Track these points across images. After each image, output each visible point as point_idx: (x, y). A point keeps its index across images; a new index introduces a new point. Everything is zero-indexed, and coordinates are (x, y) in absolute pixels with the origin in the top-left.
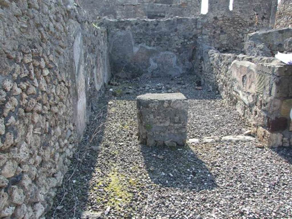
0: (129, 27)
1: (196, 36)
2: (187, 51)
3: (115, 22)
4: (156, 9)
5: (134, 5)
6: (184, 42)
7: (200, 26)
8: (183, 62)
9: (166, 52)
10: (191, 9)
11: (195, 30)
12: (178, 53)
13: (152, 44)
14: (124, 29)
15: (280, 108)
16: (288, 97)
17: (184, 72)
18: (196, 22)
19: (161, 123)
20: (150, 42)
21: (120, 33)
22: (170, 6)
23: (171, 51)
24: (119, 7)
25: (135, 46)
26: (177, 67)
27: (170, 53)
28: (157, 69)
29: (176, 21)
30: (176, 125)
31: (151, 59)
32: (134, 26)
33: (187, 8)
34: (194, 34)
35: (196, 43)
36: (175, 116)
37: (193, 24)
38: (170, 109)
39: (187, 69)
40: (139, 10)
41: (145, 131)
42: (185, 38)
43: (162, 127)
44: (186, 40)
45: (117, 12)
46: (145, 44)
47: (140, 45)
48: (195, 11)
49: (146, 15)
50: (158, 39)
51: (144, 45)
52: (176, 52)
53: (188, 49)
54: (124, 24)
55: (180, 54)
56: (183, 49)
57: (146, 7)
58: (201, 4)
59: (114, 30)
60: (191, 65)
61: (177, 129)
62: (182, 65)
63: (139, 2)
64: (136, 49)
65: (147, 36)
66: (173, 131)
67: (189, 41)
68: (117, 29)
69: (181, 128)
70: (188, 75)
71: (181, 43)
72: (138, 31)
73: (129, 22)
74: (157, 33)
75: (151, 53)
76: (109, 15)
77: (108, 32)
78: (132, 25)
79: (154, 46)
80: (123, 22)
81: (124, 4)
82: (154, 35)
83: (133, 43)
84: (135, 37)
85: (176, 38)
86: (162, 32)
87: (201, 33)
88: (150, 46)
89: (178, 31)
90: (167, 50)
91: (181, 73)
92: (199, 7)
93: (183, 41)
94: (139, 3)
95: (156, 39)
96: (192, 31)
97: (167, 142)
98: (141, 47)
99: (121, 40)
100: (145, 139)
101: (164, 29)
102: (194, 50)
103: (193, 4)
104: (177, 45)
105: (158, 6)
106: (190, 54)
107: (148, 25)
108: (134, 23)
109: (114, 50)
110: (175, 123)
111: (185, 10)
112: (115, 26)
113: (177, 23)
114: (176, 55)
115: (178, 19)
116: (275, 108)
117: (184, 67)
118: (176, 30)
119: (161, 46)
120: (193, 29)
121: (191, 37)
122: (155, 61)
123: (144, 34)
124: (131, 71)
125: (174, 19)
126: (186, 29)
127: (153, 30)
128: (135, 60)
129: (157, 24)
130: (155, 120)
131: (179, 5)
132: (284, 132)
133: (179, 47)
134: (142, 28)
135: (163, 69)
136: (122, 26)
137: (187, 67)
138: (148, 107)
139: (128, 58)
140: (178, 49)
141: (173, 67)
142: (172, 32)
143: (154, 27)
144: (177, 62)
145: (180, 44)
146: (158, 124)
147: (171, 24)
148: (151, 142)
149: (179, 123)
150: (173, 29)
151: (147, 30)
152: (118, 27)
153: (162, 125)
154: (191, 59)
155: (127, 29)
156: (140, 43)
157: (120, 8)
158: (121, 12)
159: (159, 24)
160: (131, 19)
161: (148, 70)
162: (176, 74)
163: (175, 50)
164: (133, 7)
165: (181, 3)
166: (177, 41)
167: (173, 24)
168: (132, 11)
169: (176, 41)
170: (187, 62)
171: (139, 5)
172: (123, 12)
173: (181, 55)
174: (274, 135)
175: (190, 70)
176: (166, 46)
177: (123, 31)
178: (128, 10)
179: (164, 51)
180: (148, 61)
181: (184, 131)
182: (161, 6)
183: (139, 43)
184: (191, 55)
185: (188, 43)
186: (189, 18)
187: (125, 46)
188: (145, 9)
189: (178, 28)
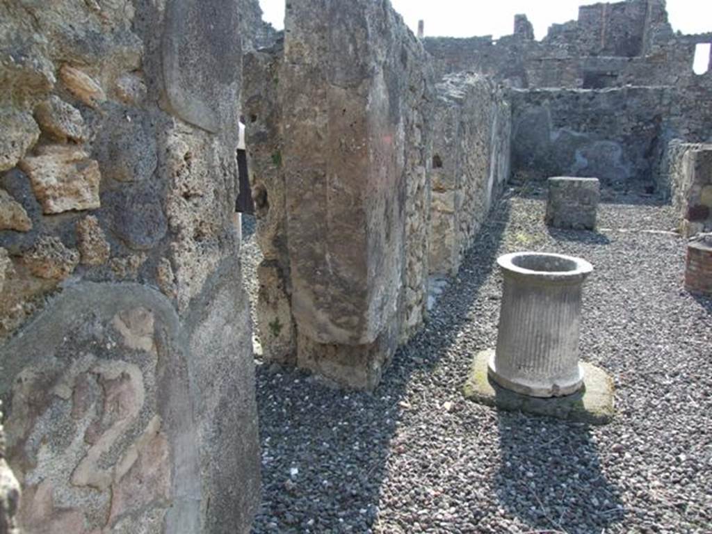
0: (547, 101)
1: (659, 117)
2: (641, 142)
3: (526, 94)
4: (602, 65)
5: (559, 60)
6: (637, 127)
7: (666, 102)
8: (633, 159)
9: (603, 143)
10: (671, 65)
11: (658, 107)
12: (625, 144)
13: (582, 127)
14: (538, 103)
15: (700, 195)
16: (709, 183)
17: (634, 175)
18: (662, 95)
19: (570, 203)
20: (579, 124)
21: (532, 110)
22: (629, 61)
23: (613, 140)
24: (533, 62)
25: (553, 130)
26: (621, 166)
27: (611, 143)
28: (586, 168)
29: (625, 93)
30: (585, 206)
31: (578, 152)
32: (556, 100)
33: (662, 63)
34: (655, 114)
35: (658, 129)
36: (585, 197)
37: (655, 97)
38: (580, 189)
39: (639, 171)
40: (568, 68)
41: (552, 210)
42: (639, 121)
43: (570, 208)
44: (641, 124)
45: (529, 72)
46: (570, 128)
47: (561, 129)
48: (681, 69)
49: (580, 77)
50: (592, 120)
51: (568, 129)
52: (622, 142)
53: (644, 137)
54: (539, 96)
55: (628, 145)
56: (635, 137)
57: (582, 63)
58: (693, 56)
59: (523, 105)
60: (646, 164)
61: (586, 211)
62: (631, 163)
63: (569, 54)
64: (554, 136)
65: (574, 116)
66: (581, 212)
67: (646, 124)
68: (528, 104)
69: (590, 210)
70: (640, 180)
71: (632, 129)
72: (561, 107)
73: (549, 93)
74: (592, 112)
75: (578, 142)
76: (514, 78)
77: (513, 109)
78: (552, 98)
79: (585, 131)
80: (538, 93)
81: (542, 58)
82: (586, 114)
83: (551, 125)
84: (555, 116)
85: (624, 120)
86: (601, 109)
87: (669, 114)
88: (578, 131)
89: (628, 109)
90: (607, 138)
91: (629, 176)
92: (690, 61)
93: (635, 124)
94: (569, 57)
95: (588, 121)
96: (654, 108)
97: (574, 224)
98: (564, 132)
99: (533, 121)
100: (552, 220)
101: (605, 105)
102: (655, 140)
103: (676, 55)
104: (624, 130)
105: (605, 61)
106: (646, 146)
107: (577, 98)
108: (555, 95)
109: (519, 135)
110: (583, 204)
111: (660, 67)
112: (525, 99)
113: (628, 96)
114: (622, 147)
115: (629, 90)
116: (694, 195)
117: (634, 167)
118: (625, 107)
119: (597, 132)
120: (656, 105)
121: (651, 118)
122: (584, 156)
123: (571, 113)
124: (543, 170)
125: (623, 90)
126: (643, 105)
127: (586, 106)
128: (551, 152)
129: (593, 97)
130: (564, 200)
131: (648, 59)
132: (706, 222)
133: (629, 134)
134: (568, 103)
135: (597, 167)
136: (537, 99)
137: (638, 167)
138: (558, 186)
139: (541, 148)
140: (626, 138)
141: (615, 166)
142: (617, 110)
143: (587, 101)
144: (622, 159)
145: (630, 130)
146: (567, 205)
147: (617, 98)
148: (557, 223)
149: (589, 204)
150: (620, 106)
151: (576, 106)
152: (529, 100)
153: (571, 205)
154: (648, 154)
155: (543, 104)
156: (562, 126)
157: (534, 65)
158: (534, 72)
159: (596, 96)
160: (552, 89)
161: (572, 169)
162: (619, 177)
163: (621, 139)
164: (557, 63)
165: (651, 55)
166: (625, 124)
167: (621, 97)
168: (555, 71)
169: (623, 124)
170: (640, 159)
171: (569, 59)
172: (539, 71)
173: (631, 146)
174: (693, 224)
175: (644, 172)
176: (606, 132)
177: (537, 107)
178: (548, 69)
179: (601, 139)
180: (573, 153)
181: (592, 213)
182: (612, 60)
183: (560, 126)
184: (647, 148)
185: (644, 128)
186: (649, 87)
187: (538, 129)
188: (579, 66)
189: (628, 103)
